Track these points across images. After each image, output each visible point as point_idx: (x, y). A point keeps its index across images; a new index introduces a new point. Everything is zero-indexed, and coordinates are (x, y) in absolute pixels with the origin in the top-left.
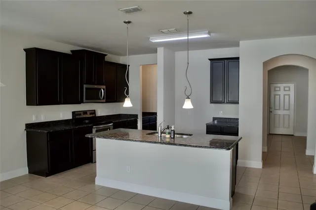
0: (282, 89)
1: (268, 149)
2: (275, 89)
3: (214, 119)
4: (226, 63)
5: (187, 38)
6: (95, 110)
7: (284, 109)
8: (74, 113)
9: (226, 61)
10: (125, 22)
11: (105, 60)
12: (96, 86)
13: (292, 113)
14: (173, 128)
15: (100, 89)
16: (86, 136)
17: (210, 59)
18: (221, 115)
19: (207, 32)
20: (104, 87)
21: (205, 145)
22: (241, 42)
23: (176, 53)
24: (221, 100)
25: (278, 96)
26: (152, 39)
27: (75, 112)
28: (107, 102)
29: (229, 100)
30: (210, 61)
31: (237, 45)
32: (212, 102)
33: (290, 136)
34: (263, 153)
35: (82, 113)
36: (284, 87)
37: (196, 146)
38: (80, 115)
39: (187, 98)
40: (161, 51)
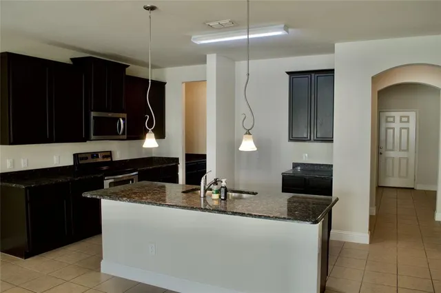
0: (397, 119)
1: (378, 209)
2: (386, 119)
3: (295, 165)
4: (313, 79)
5: (246, 37)
6: (111, 152)
7: (400, 150)
8: (76, 156)
9: (313, 75)
10: (146, 8)
11: (127, 74)
12: (110, 115)
13: (412, 155)
14: (224, 184)
15: (118, 119)
16: (83, 195)
17: (288, 73)
18: (306, 159)
19: (283, 26)
20: (125, 115)
21: (276, 215)
22: (337, 45)
23: (237, 63)
24: (305, 136)
25: (392, 130)
26: (194, 39)
27: (78, 154)
28: (128, 139)
29: (319, 136)
30: (288, 76)
31: (331, 50)
32: (292, 139)
33: (409, 190)
34: (371, 217)
35: (89, 156)
36: (401, 117)
37: (260, 217)
38: (87, 158)
39: (246, 134)
40: (212, 59)
